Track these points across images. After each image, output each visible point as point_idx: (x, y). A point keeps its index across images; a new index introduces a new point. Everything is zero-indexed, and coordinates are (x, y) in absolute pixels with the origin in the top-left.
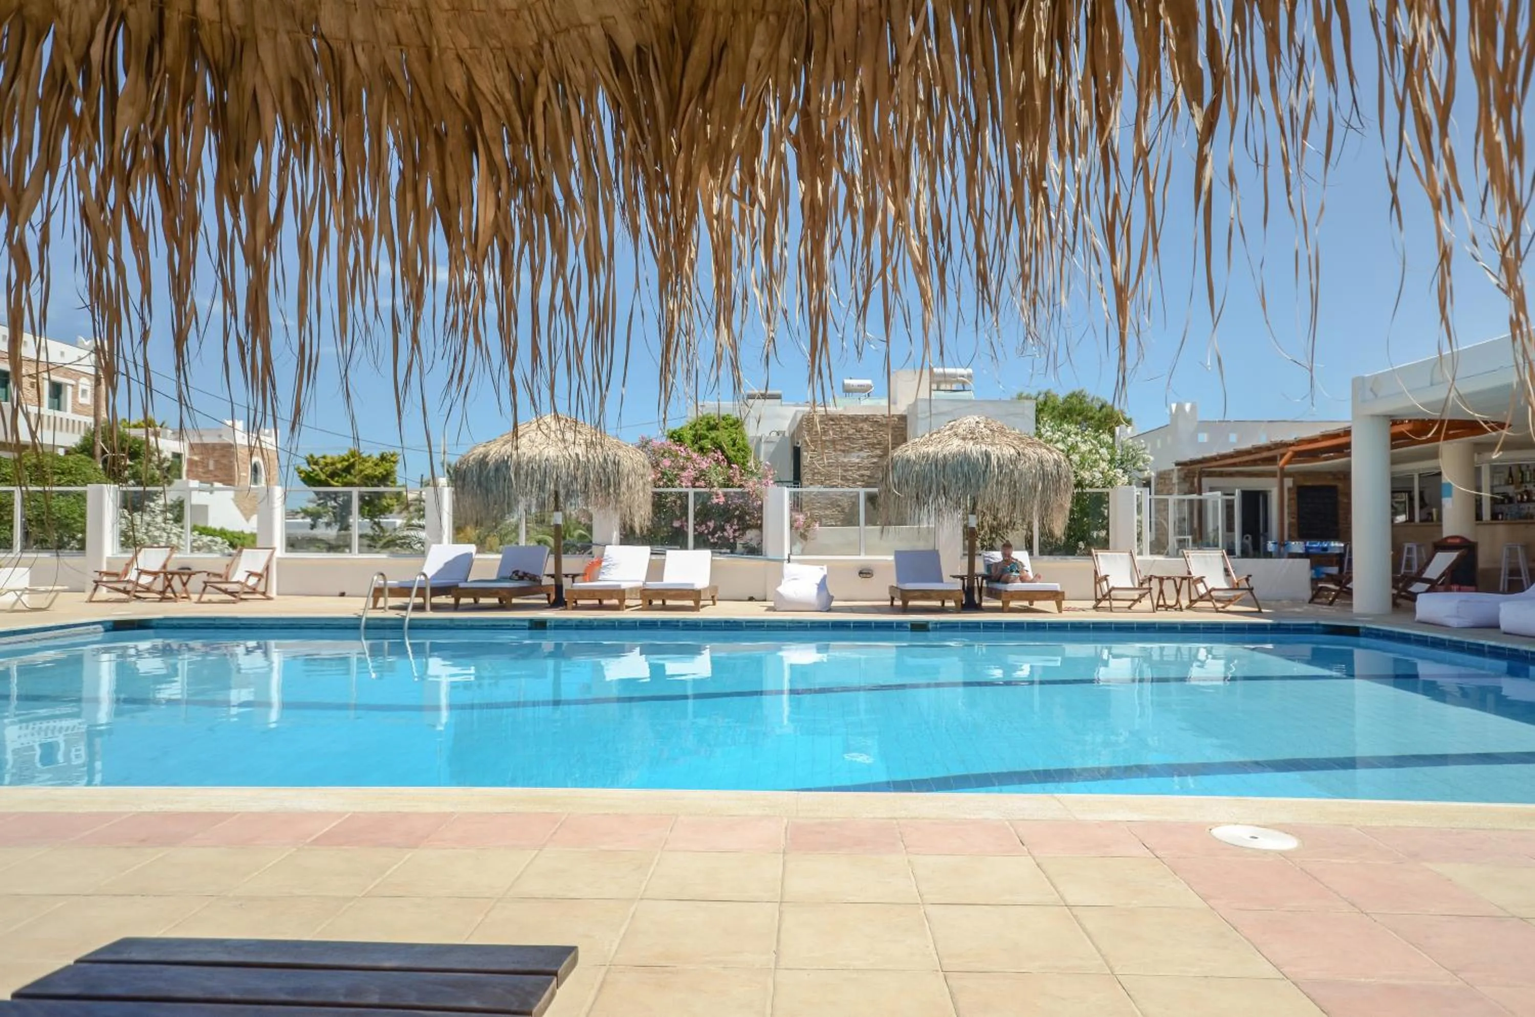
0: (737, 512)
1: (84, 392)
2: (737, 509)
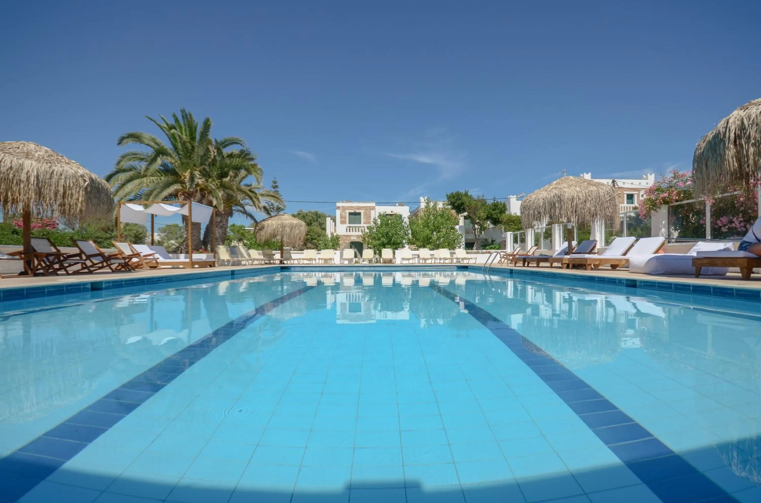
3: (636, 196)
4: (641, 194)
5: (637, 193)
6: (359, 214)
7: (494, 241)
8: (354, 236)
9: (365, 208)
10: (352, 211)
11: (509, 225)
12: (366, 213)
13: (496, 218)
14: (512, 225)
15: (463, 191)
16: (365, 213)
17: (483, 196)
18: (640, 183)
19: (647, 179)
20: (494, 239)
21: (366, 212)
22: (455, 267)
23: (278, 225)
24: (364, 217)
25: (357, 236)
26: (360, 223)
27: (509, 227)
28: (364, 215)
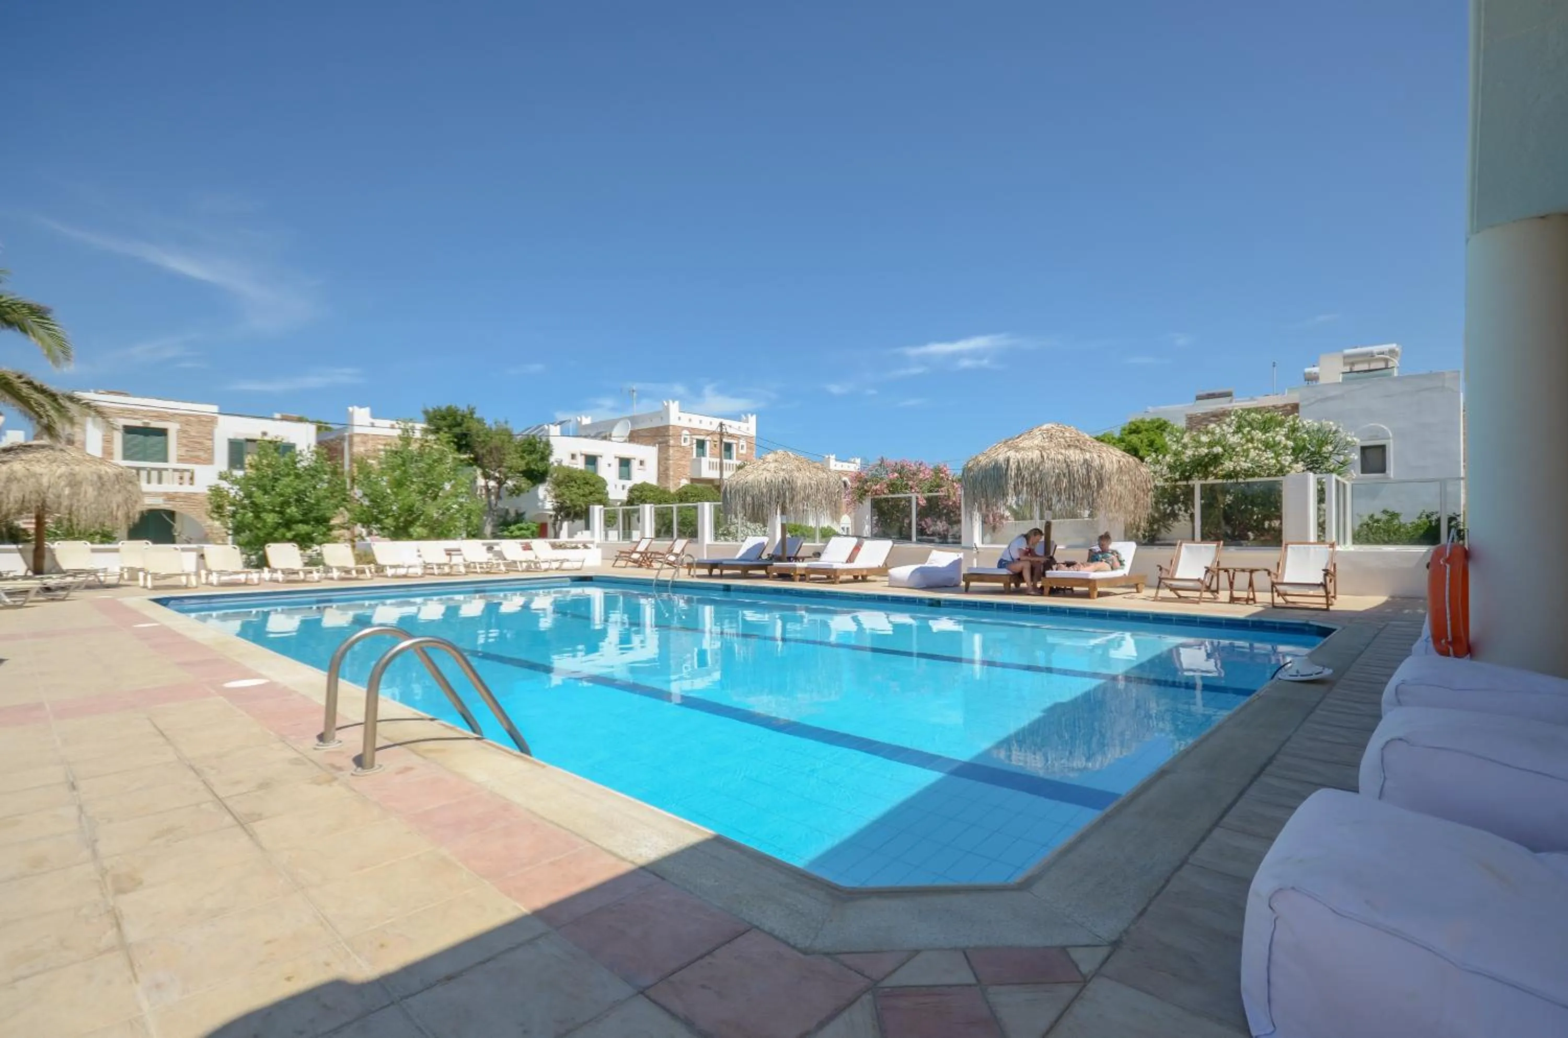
0: (945, 511)
1: (742, 446)
2: (944, 508)
3: (734, 447)
4: (741, 444)
5: (736, 442)
6: (163, 432)
7: (523, 514)
8: (156, 495)
9: (183, 418)
10: (138, 423)
11: (567, 487)
12: (185, 432)
13: (534, 470)
14: (572, 487)
15: (462, 407)
16: (181, 431)
17: (506, 422)
18: (739, 427)
19: (747, 421)
20: (521, 511)
21: (187, 428)
22: (568, 579)
23: (59, 477)
24: (180, 445)
25: (166, 494)
26: (165, 460)
27: (570, 491)
28: (178, 438)
